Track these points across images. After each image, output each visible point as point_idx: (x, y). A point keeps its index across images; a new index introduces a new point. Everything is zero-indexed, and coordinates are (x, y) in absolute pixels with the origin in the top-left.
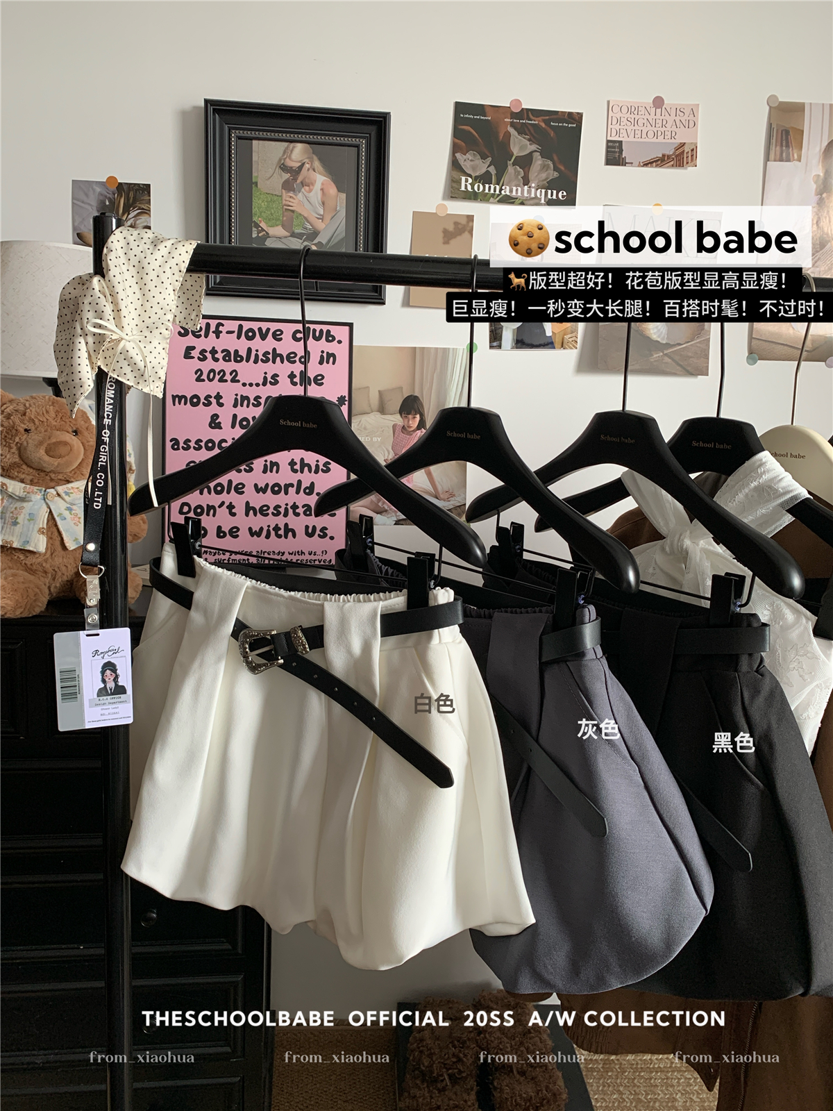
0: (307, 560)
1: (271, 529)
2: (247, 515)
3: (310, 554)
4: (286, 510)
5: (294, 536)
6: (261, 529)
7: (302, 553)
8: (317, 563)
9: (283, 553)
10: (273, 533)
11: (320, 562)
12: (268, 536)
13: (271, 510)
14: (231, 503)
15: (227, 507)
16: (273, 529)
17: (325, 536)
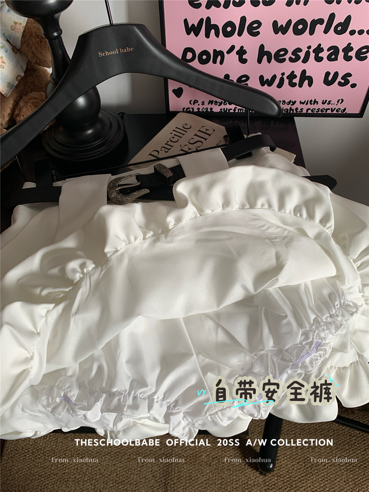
0: (318, 109)
1: (285, 77)
2: (260, 61)
3: (323, 103)
4: (307, 54)
5: (310, 84)
6: (274, 77)
7: (316, 102)
8: (329, 112)
9: (294, 103)
10: (286, 81)
11: (332, 111)
12: (280, 85)
13: (289, 55)
14: (242, 47)
15: (238, 53)
16: (288, 77)
17: (347, 82)
